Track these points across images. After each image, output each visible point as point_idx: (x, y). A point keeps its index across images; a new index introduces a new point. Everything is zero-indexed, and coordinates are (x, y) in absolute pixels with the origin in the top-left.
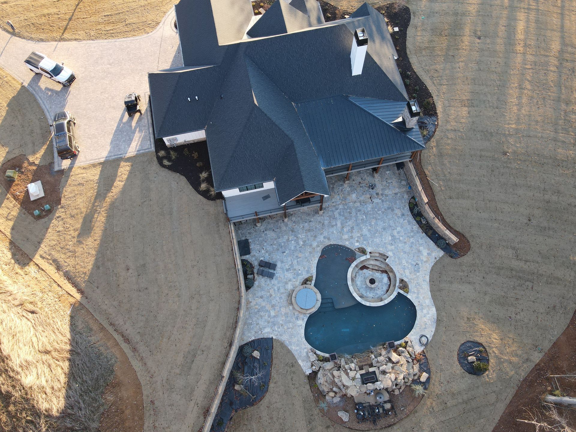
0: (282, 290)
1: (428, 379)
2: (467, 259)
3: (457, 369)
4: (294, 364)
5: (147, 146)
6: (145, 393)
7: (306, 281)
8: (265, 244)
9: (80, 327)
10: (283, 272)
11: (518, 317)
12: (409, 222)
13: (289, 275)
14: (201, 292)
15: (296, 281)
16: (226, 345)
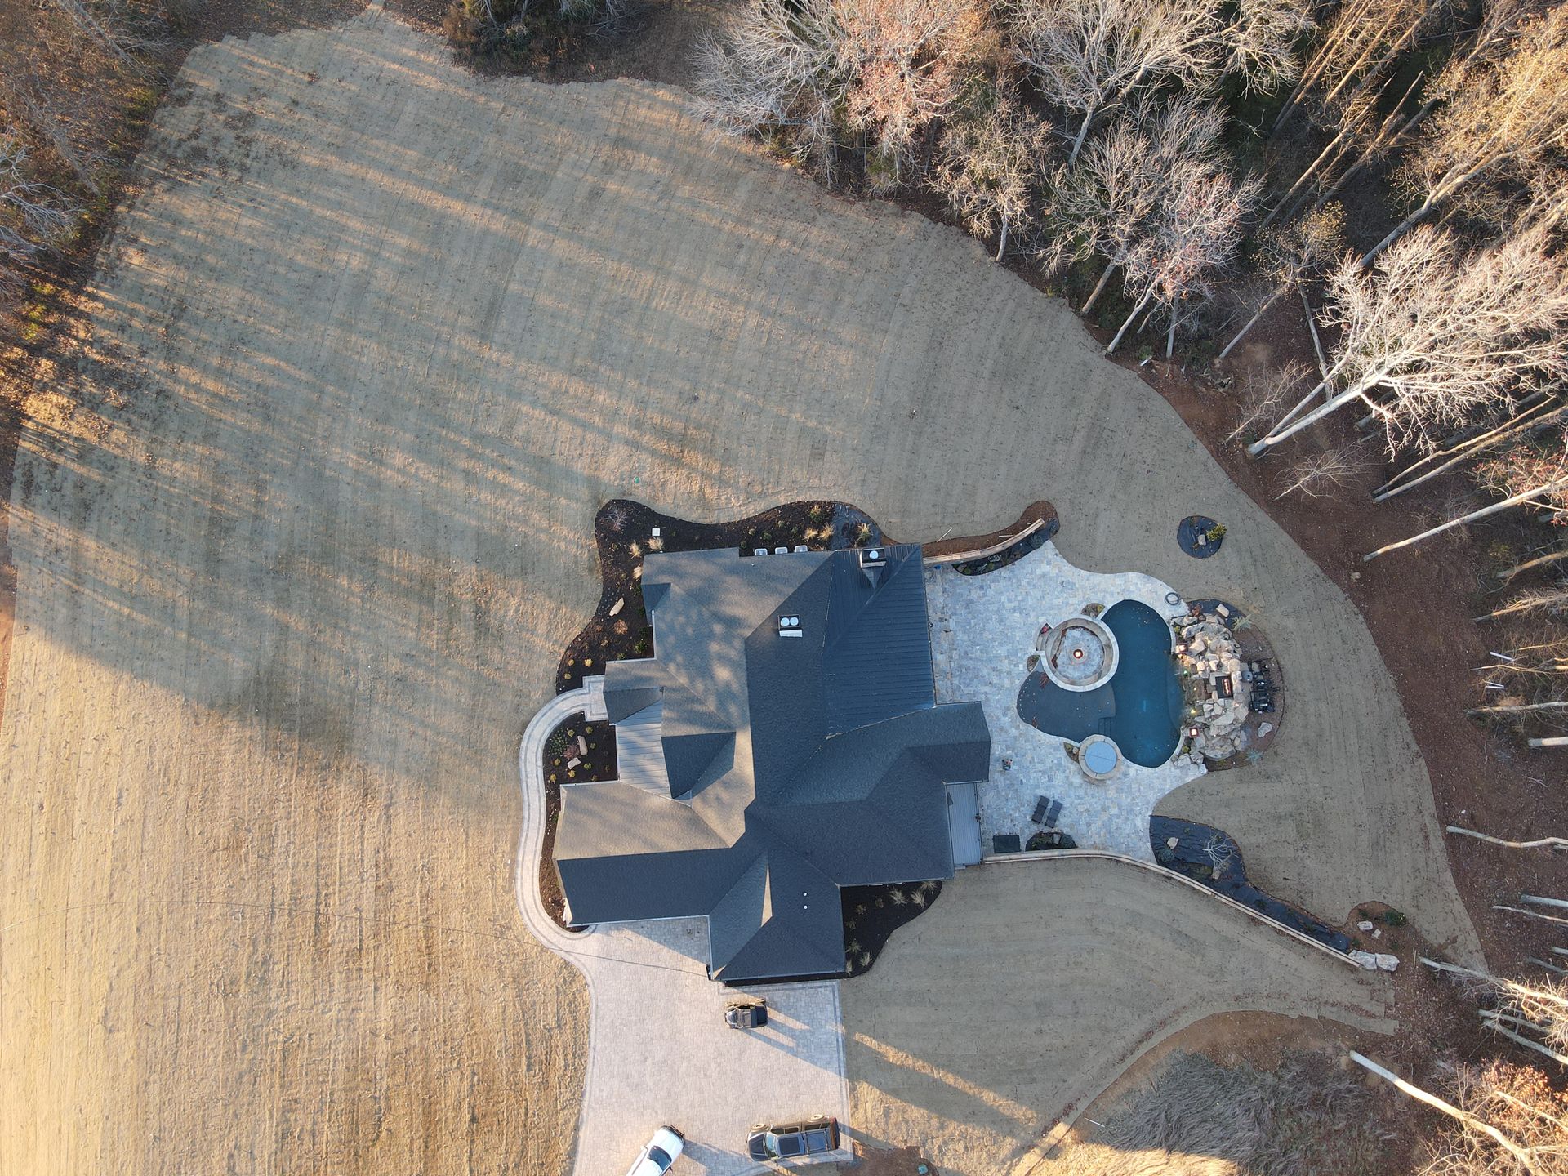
0: (1081, 792)
1: (1226, 605)
2: (1062, 510)
3: (1213, 561)
4: (1190, 790)
5: (828, 992)
6: (1224, 1009)
7: (1073, 755)
8: (1005, 810)
9: (1126, 1107)
10: (1054, 787)
11: (1149, 461)
12: (994, 581)
13: (1059, 778)
14: (1089, 916)
15: (1069, 768)
16: (1168, 885)
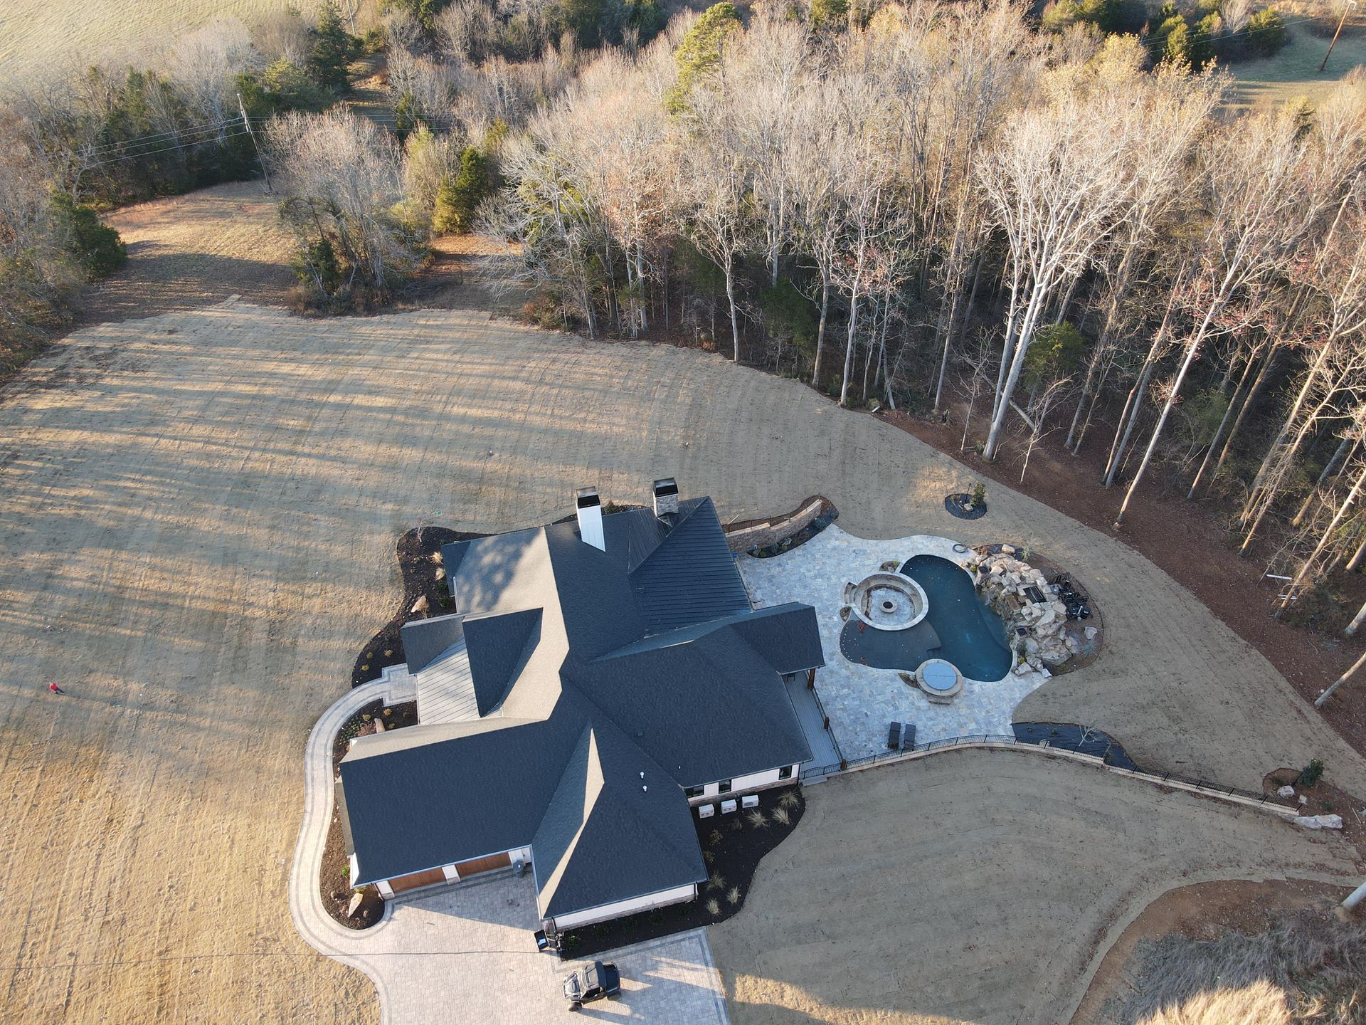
0: (932, 714)
2: (839, 503)
3: (985, 519)
4: (1042, 694)
5: (694, 945)
6: (1176, 885)
7: (913, 683)
8: (857, 743)
10: (901, 713)
11: (901, 466)
12: (791, 558)
13: (904, 705)
15: (911, 695)
